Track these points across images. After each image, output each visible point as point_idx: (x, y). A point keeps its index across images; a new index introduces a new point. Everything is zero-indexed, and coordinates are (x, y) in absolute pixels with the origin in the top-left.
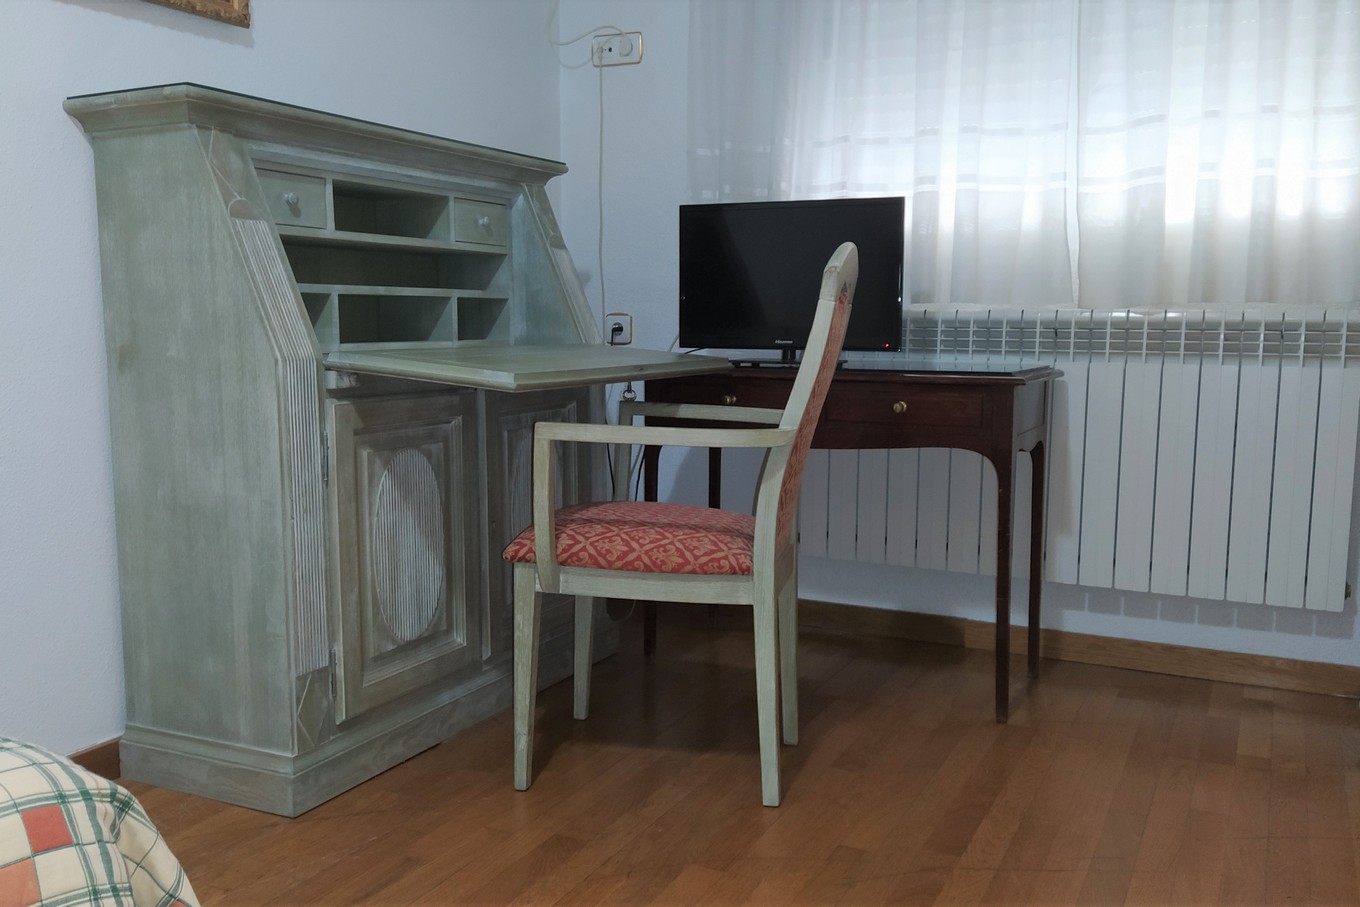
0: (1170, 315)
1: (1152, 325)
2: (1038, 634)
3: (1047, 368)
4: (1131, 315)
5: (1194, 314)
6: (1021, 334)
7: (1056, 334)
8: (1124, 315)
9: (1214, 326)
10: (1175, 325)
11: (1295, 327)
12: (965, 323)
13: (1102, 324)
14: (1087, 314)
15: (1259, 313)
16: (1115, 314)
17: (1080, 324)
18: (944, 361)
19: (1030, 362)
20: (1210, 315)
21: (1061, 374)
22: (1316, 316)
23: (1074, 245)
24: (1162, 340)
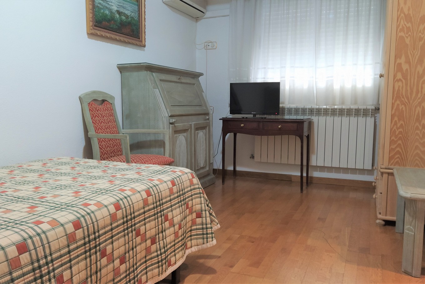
0: (335, 107)
1: (331, 109)
2: (308, 177)
3: (310, 118)
4: (327, 107)
5: (340, 107)
6: (304, 111)
7: (311, 111)
8: (326, 107)
9: (344, 109)
10: (336, 109)
11: (361, 110)
12: (292, 109)
13: (321, 109)
14: (318, 107)
15: (353, 107)
16: (324, 107)
17: (316, 109)
18: (287, 117)
19: (306, 117)
20: (343, 107)
21: (313, 120)
22: (365, 107)
23: (315, 92)
24: (334, 112)
